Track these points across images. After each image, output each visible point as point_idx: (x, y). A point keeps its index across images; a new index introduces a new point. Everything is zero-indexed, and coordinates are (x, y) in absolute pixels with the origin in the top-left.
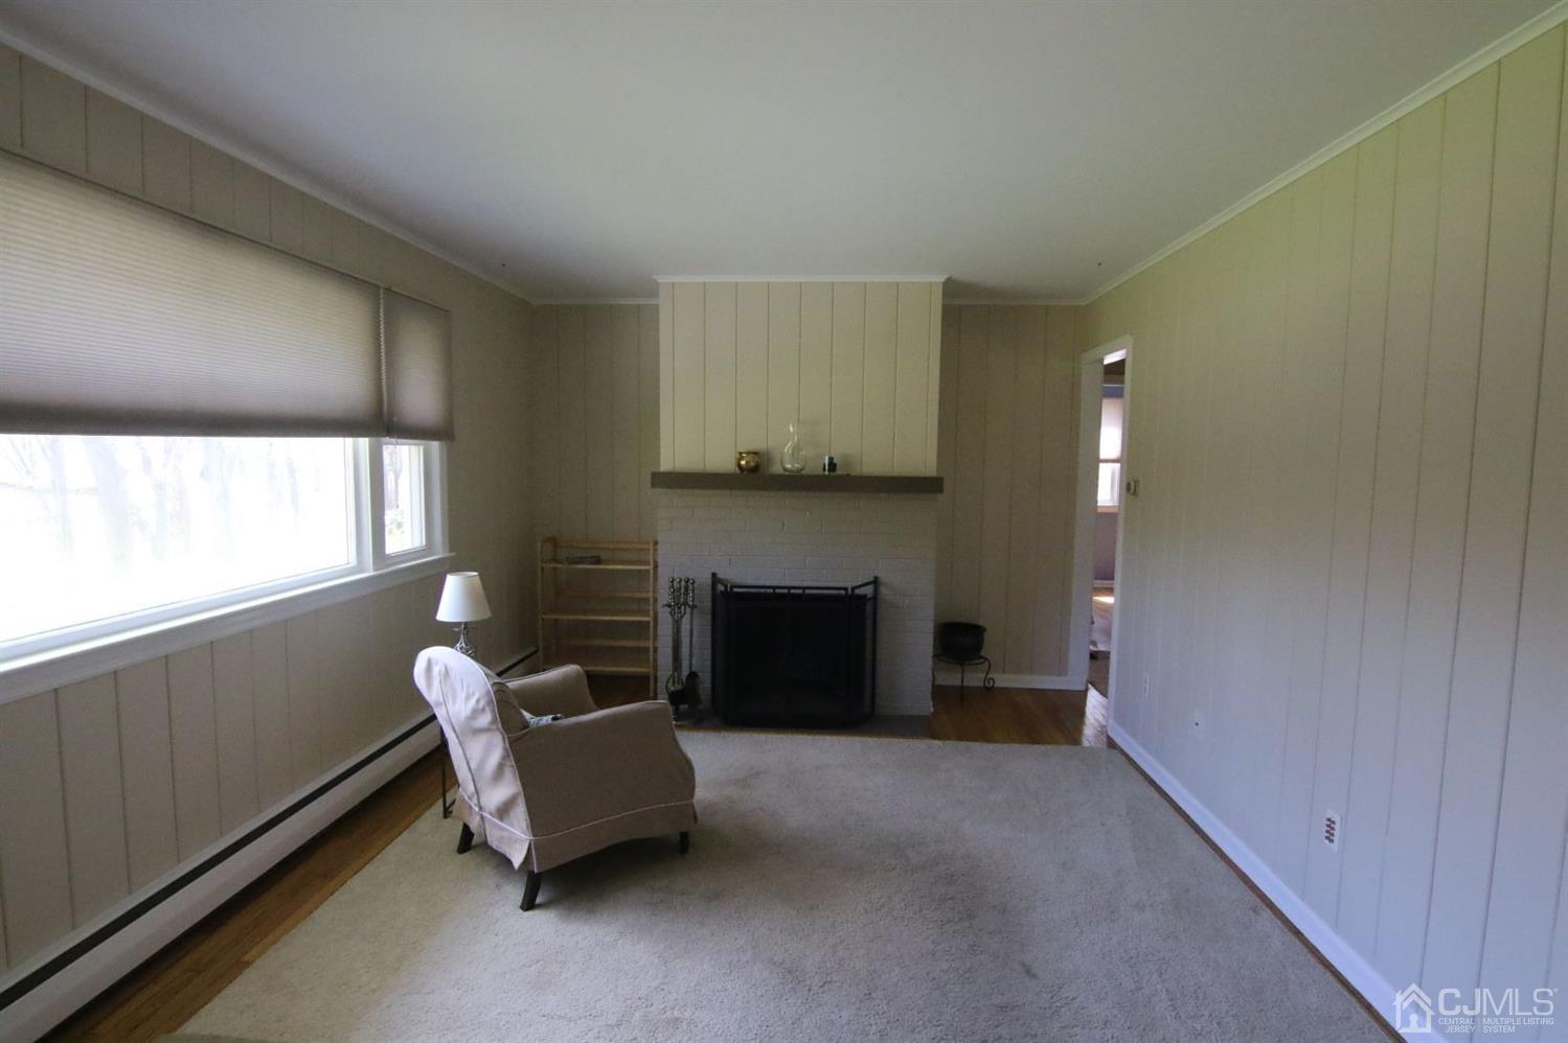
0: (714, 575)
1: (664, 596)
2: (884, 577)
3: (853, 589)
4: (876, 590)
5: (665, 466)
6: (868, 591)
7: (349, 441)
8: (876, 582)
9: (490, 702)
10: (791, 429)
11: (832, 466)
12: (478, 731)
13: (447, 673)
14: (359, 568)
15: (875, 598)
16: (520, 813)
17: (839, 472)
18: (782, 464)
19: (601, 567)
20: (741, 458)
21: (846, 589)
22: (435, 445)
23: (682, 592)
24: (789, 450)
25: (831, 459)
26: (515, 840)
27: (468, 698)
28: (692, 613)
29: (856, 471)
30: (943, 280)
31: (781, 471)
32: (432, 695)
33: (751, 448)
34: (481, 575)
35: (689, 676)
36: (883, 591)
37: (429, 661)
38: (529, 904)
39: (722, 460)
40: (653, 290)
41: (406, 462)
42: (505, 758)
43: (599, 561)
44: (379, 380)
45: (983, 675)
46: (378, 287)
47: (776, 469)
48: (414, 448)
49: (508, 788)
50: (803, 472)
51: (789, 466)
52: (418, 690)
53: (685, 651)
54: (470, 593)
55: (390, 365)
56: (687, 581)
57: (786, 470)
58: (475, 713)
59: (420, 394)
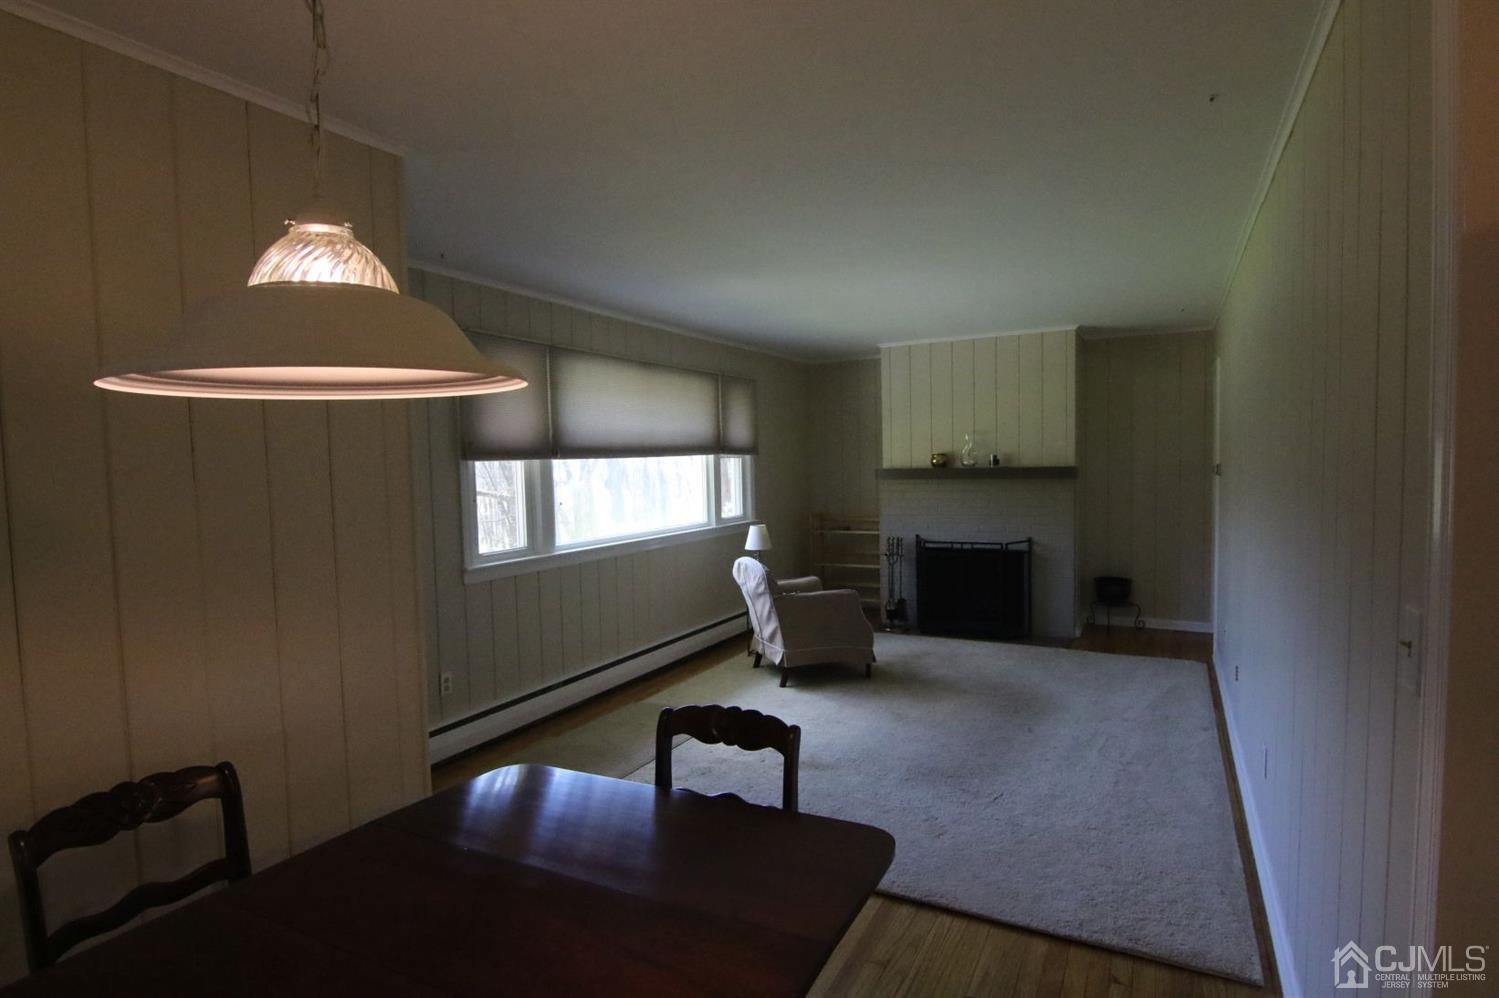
0: (917, 536)
1: (883, 547)
2: (1036, 538)
3: (1007, 544)
4: (1030, 547)
5: (886, 464)
6: (1024, 547)
7: (704, 457)
8: (1030, 541)
9: (764, 579)
10: (967, 437)
11: (996, 461)
12: (760, 595)
13: (746, 568)
14: (709, 524)
15: (1030, 552)
16: (779, 638)
17: (1001, 464)
18: (962, 462)
19: (849, 532)
20: (934, 458)
21: (1001, 544)
22: (748, 457)
23: (896, 545)
24: (966, 449)
25: (995, 457)
26: (776, 653)
27: (755, 577)
28: (901, 562)
29: (1015, 464)
30: (1074, 327)
31: (961, 467)
32: (740, 581)
33: (941, 451)
34: (767, 526)
35: (899, 601)
36: (1035, 547)
37: (739, 564)
38: (783, 685)
39: (922, 458)
40: (878, 351)
41: (733, 466)
42: (771, 607)
43: (848, 529)
44: (718, 422)
45: (1134, 619)
46: (717, 375)
47: (958, 465)
48: (737, 459)
49: (773, 625)
50: (977, 466)
51: (965, 463)
52: (734, 579)
53: (897, 587)
54: (762, 537)
55: (724, 414)
56: (898, 539)
57: (963, 465)
58: (758, 585)
59: (740, 429)
